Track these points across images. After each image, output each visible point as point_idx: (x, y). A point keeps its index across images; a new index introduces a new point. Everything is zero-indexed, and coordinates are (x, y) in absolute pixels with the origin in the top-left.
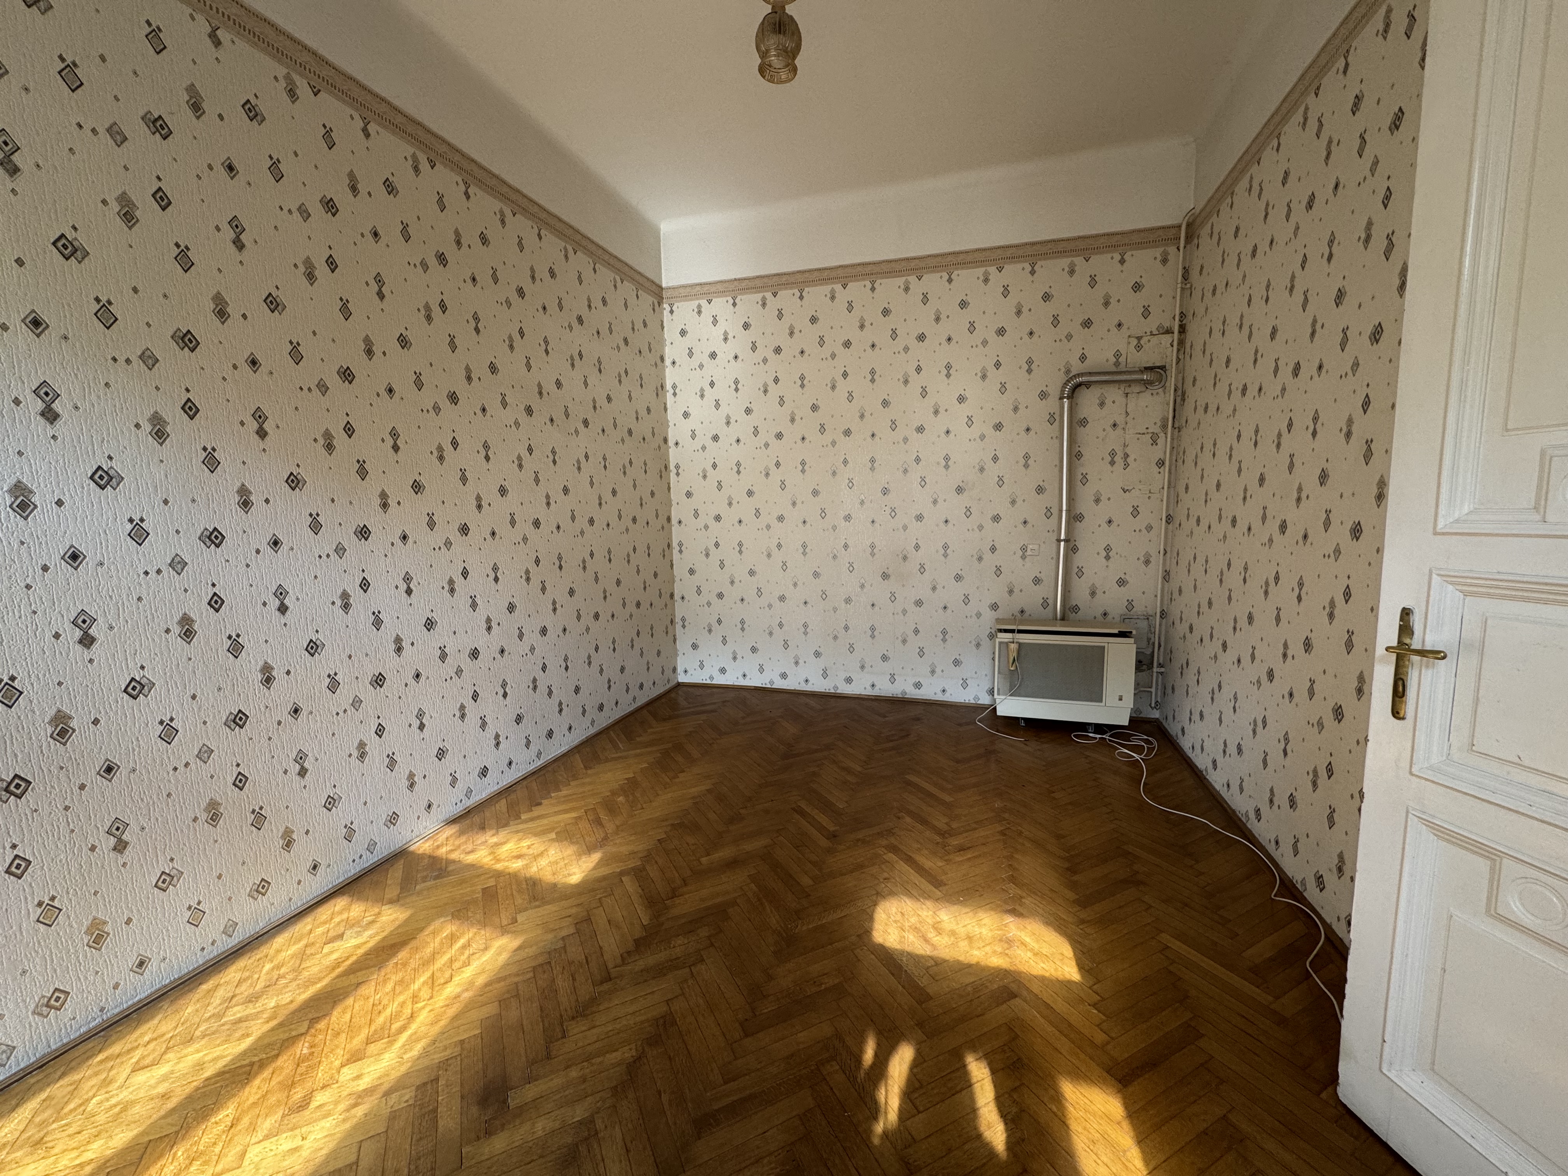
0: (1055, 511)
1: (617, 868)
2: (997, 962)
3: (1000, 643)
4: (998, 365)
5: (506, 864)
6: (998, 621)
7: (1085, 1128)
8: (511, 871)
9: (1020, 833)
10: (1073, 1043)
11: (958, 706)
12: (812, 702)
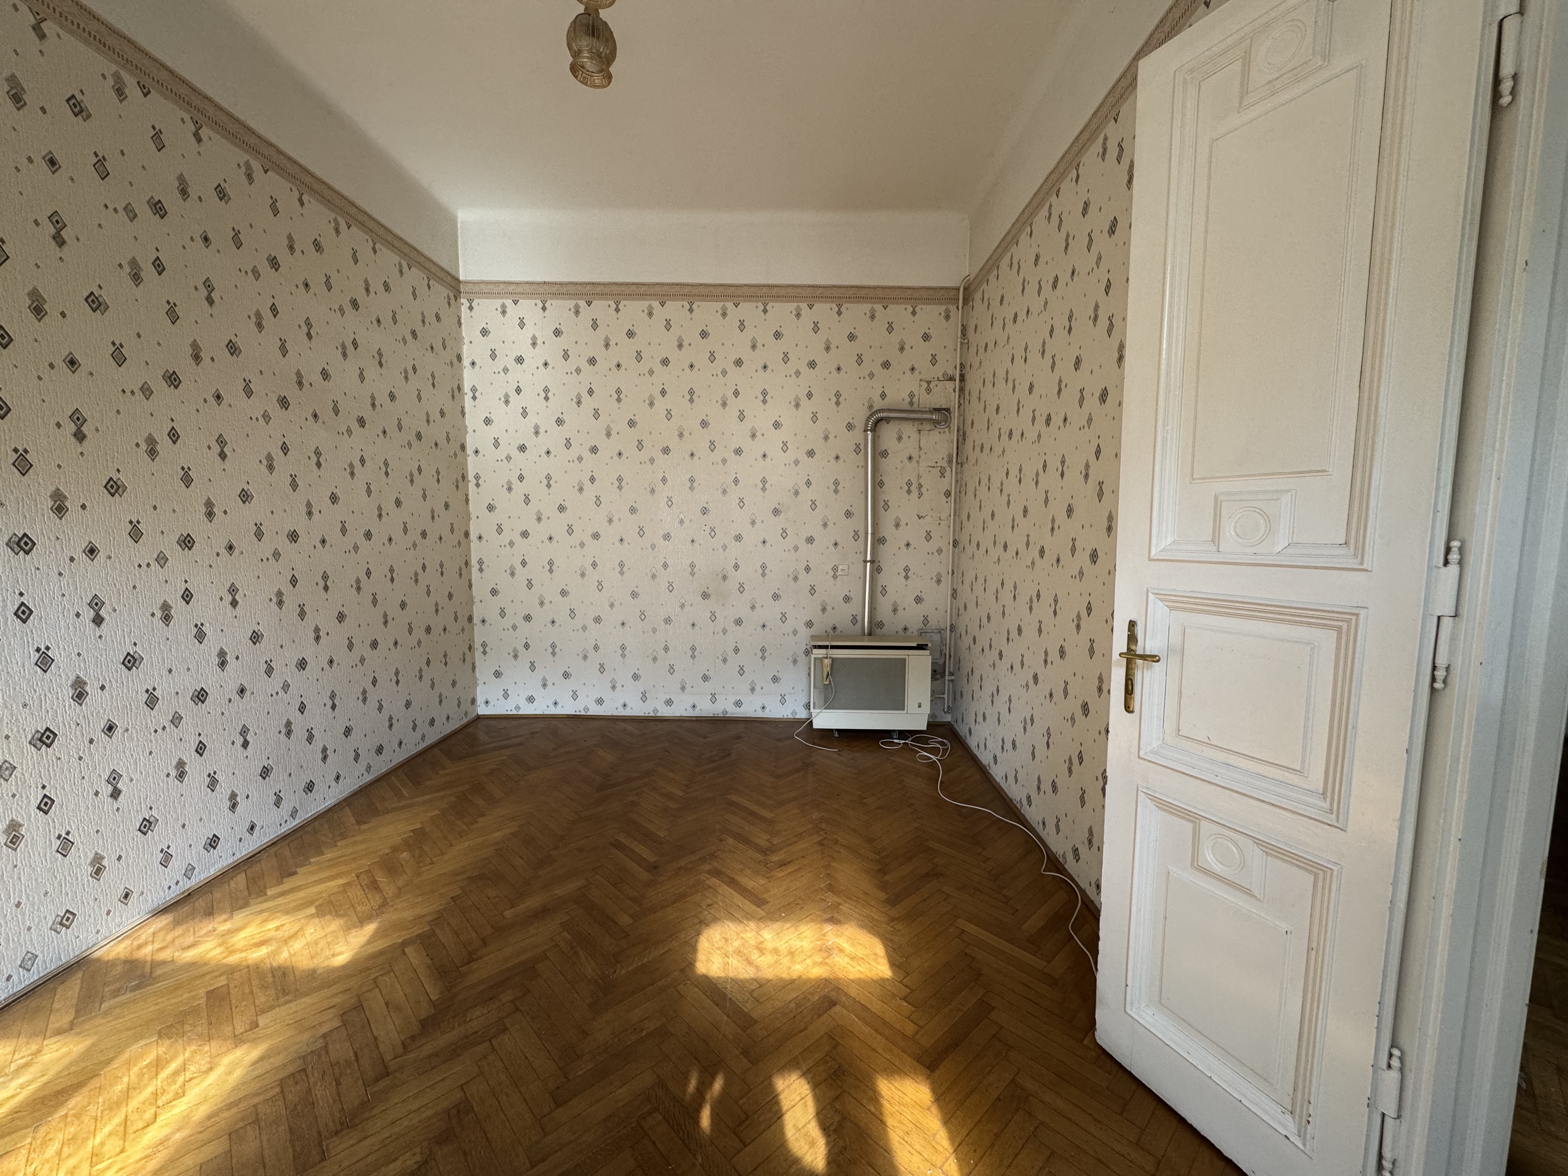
0: (861, 534)
1: (397, 938)
2: (817, 972)
3: (815, 659)
4: (810, 395)
5: (243, 955)
6: (813, 637)
7: (900, 1122)
8: (250, 962)
9: (836, 842)
10: (886, 1038)
11: (775, 722)
12: (630, 727)
